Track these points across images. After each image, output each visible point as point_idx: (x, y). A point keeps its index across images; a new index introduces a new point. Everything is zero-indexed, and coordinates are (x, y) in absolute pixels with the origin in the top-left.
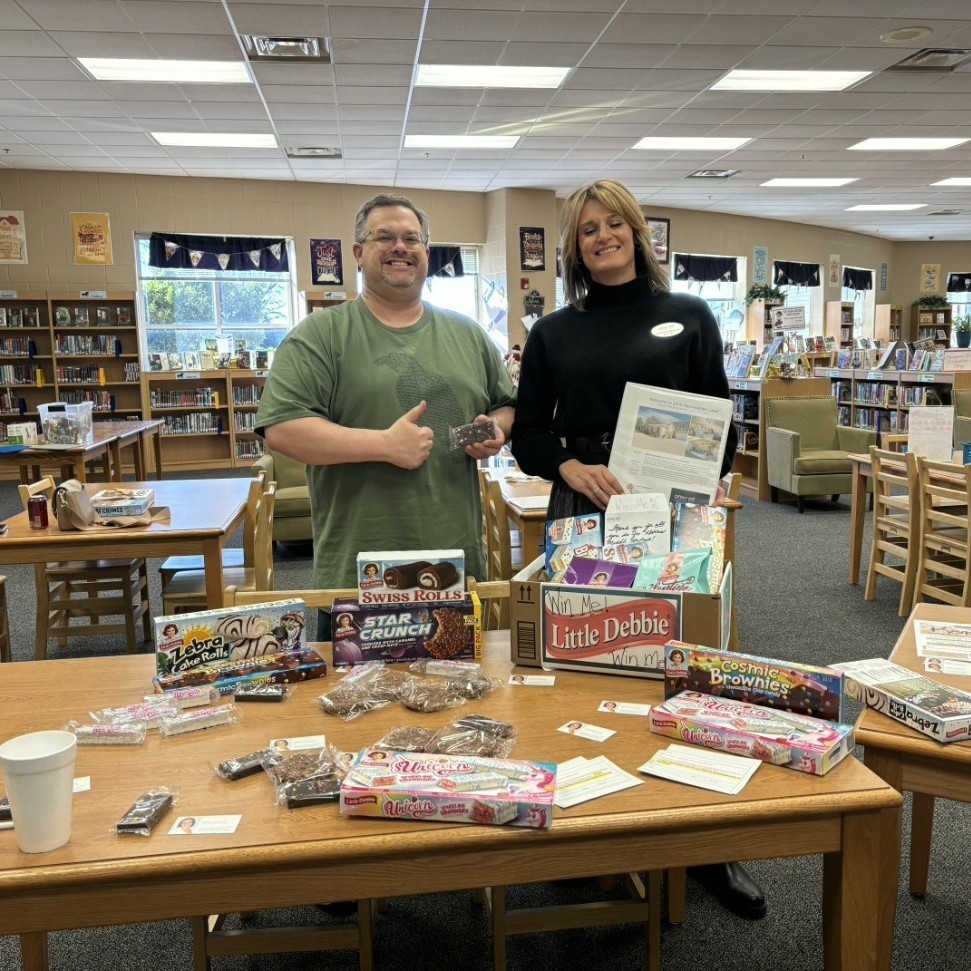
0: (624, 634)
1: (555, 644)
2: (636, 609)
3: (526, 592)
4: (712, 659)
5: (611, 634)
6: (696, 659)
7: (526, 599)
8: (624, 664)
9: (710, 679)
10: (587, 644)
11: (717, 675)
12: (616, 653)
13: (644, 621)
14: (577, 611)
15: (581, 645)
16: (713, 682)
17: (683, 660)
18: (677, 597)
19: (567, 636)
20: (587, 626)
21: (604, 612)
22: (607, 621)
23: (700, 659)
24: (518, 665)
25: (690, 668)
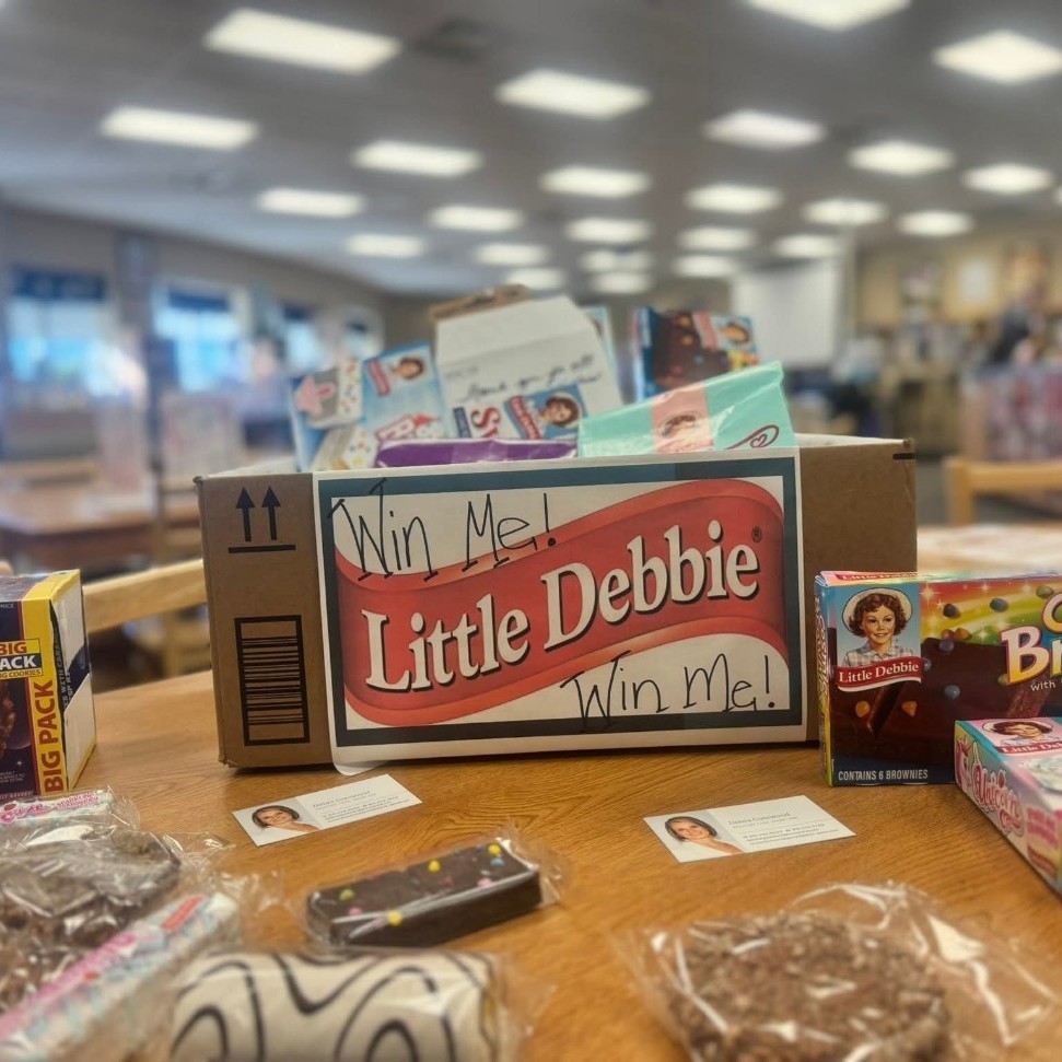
0: (611, 614)
1: (377, 678)
2: (645, 522)
3: (259, 515)
4: (1009, 599)
5: (568, 618)
6: (950, 612)
7: (261, 536)
8: (616, 711)
9: (1005, 669)
10: (490, 663)
11: (1028, 649)
12: (587, 681)
13: (676, 561)
14: (447, 555)
15: (467, 670)
16: (1016, 674)
17: (900, 625)
18: (781, 466)
19: (418, 646)
20: (485, 604)
21: (543, 545)
22: (552, 579)
23: (961, 606)
24: (246, 772)
25: (930, 647)
